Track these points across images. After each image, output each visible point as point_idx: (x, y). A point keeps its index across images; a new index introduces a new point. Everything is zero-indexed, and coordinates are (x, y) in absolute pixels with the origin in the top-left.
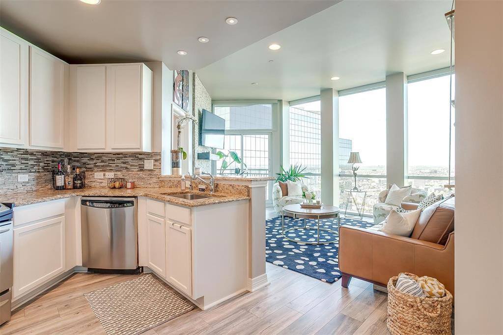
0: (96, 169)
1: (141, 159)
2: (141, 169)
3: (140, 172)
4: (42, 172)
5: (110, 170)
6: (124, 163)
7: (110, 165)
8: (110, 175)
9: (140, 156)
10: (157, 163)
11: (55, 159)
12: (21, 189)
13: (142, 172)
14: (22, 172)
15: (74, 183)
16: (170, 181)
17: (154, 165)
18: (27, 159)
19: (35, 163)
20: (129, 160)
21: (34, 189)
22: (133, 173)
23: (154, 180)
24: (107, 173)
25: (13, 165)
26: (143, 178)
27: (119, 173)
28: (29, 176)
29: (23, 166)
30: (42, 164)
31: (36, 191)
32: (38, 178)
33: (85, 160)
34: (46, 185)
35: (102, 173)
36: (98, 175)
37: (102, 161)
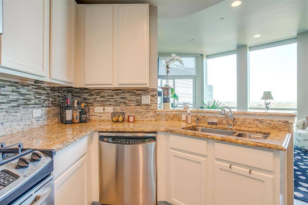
0: (96, 104)
1: (138, 95)
2: (139, 104)
3: (137, 107)
4: (51, 107)
5: (109, 104)
6: (122, 98)
7: (109, 100)
8: (110, 109)
9: (138, 92)
10: (154, 99)
11: (60, 94)
12: (36, 124)
13: (139, 107)
14: (36, 107)
15: (80, 117)
16: (166, 114)
17: (151, 100)
18: (40, 94)
19: (46, 98)
20: (127, 95)
21: (46, 123)
22: (131, 107)
23: (151, 114)
24: (106, 108)
25: (29, 100)
26: (141, 112)
27: (117, 108)
28: (42, 110)
29: (37, 101)
30: (51, 99)
31: (46, 125)
32: (49, 112)
33: (86, 96)
34: (54, 119)
35: (102, 108)
36: (98, 109)
37: (102, 97)
